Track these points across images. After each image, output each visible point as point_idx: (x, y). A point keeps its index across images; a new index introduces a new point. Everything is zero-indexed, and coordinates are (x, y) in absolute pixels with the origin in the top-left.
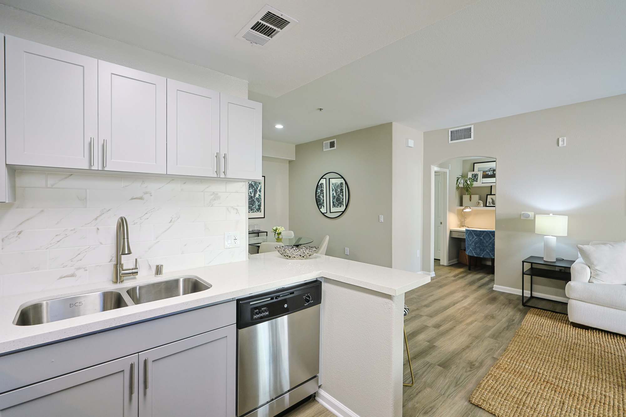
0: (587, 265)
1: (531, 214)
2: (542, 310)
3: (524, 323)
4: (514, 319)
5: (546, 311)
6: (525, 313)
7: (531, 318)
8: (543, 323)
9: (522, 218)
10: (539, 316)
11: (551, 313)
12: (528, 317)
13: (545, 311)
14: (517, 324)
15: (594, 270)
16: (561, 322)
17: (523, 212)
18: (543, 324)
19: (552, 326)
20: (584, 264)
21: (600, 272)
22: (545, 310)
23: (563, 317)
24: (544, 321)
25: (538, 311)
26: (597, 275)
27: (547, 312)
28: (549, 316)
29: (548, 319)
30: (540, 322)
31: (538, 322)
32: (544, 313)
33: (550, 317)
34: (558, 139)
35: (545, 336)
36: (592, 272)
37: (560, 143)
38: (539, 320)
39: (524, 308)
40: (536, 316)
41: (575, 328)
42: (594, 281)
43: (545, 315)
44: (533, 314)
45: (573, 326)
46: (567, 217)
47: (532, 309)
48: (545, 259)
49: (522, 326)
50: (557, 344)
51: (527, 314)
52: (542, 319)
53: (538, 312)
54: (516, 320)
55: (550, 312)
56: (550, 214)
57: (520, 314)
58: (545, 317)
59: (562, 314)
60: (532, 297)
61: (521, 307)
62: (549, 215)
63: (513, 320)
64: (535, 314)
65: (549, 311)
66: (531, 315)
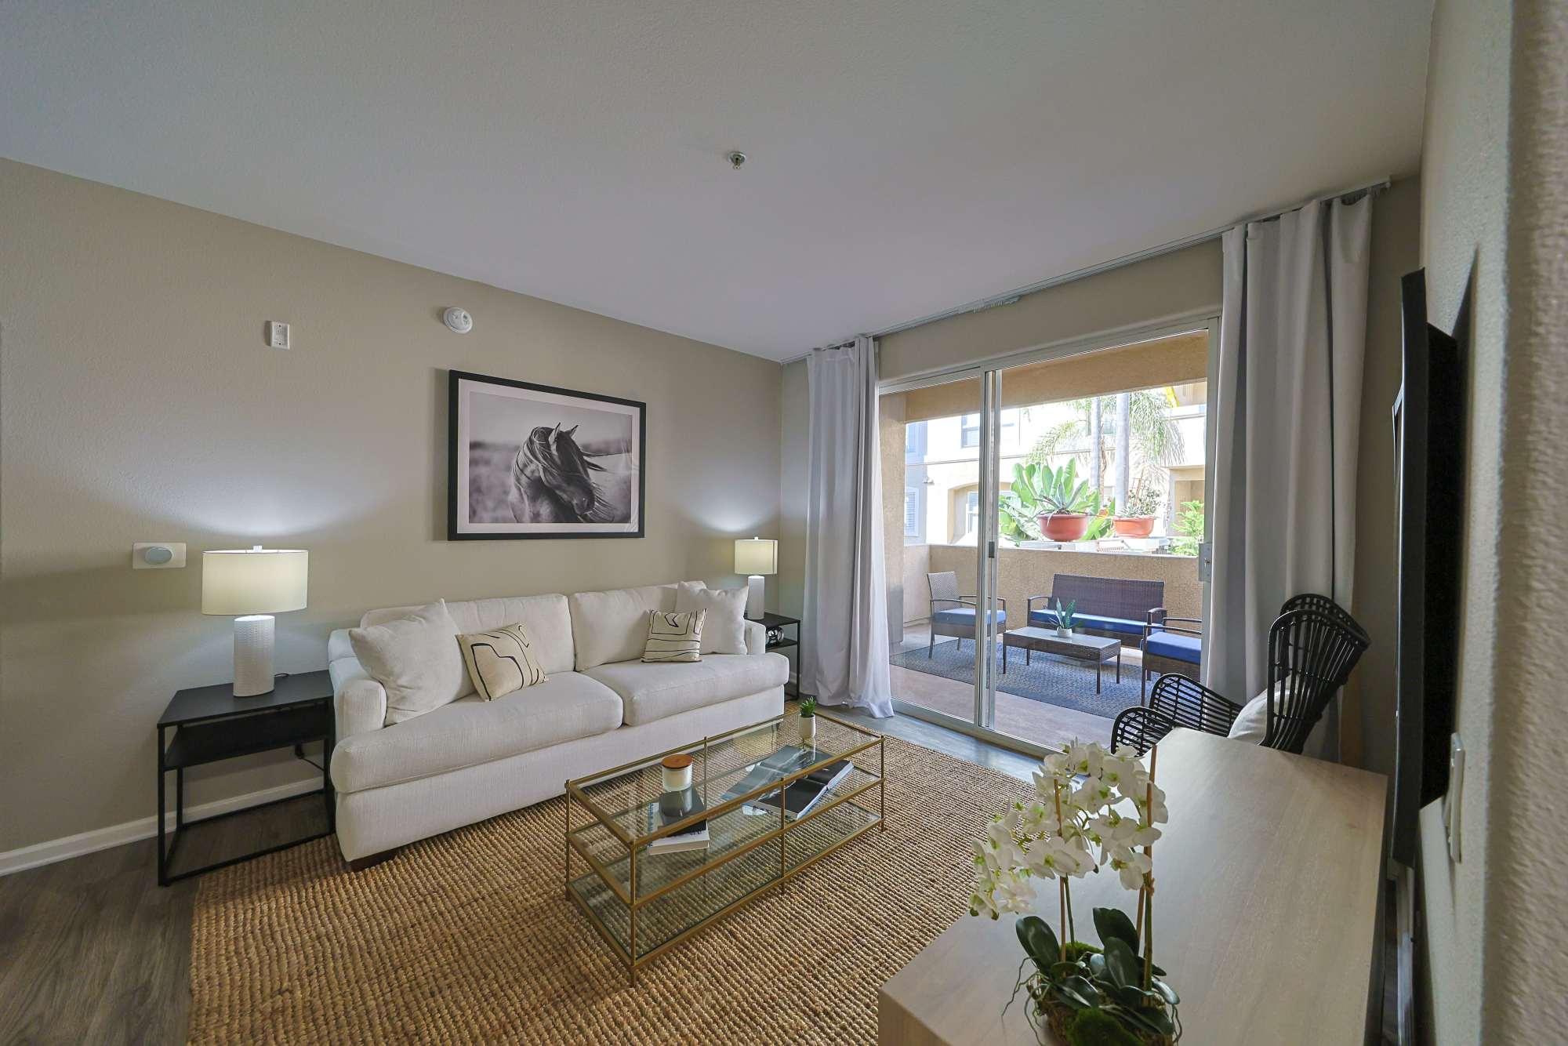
0: (373, 679)
1: (178, 551)
2: (239, 866)
3: (198, 973)
4: (149, 981)
5: (254, 862)
6: (186, 917)
7: (217, 929)
8: (266, 919)
9: (138, 564)
10: (242, 895)
11: (273, 859)
12: (204, 931)
13: (251, 863)
14: (168, 1002)
15: (395, 689)
16: (319, 877)
17: (139, 546)
18: (270, 925)
19: (299, 914)
20: (367, 678)
21: (409, 690)
22: (248, 858)
23: (313, 852)
24: (265, 908)
25: (227, 876)
26: (403, 698)
27: (258, 862)
28: (273, 877)
29: (275, 892)
30: (257, 922)
31: (249, 928)
32: (251, 873)
33: (277, 878)
34: (267, 327)
35: (300, 979)
36: (389, 694)
37: (275, 337)
38: (250, 913)
39: (170, 891)
40: (230, 904)
41: (361, 873)
42: (399, 718)
43: (258, 882)
44: (216, 904)
45: (355, 871)
46: (306, 553)
47: (202, 882)
48: (238, 692)
49: (197, 996)
50: (353, 981)
51: (192, 915)
52: (257, 904)
53: (230, 883)
54: (156, 982)
55: (269, 857)
56: (255, 547)
57: (163, 935)
58: (262, 892)
59: (304, 842)
60: (183, 827)
61: (155, 895)
62: (252, 549)
63: (146, 988)
64: (225, 893)
65: (264, 853)
66: (213, 911)
